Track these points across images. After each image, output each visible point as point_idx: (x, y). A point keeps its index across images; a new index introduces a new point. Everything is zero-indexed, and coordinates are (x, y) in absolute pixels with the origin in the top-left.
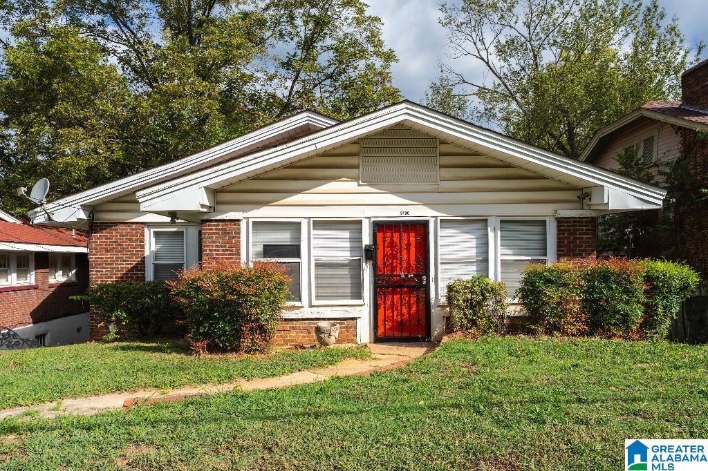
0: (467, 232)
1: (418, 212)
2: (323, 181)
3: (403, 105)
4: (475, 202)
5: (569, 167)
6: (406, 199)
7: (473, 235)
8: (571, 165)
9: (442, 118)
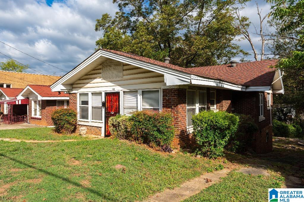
0: (133, 96)
1: (118, 89)
2: (93, 79)
3: (100, 51)
4: (137, 83)
5: (149, 67)
6: (114, 84)
7: (135, 97)
8: (150, 66)
9: (110, 53)
